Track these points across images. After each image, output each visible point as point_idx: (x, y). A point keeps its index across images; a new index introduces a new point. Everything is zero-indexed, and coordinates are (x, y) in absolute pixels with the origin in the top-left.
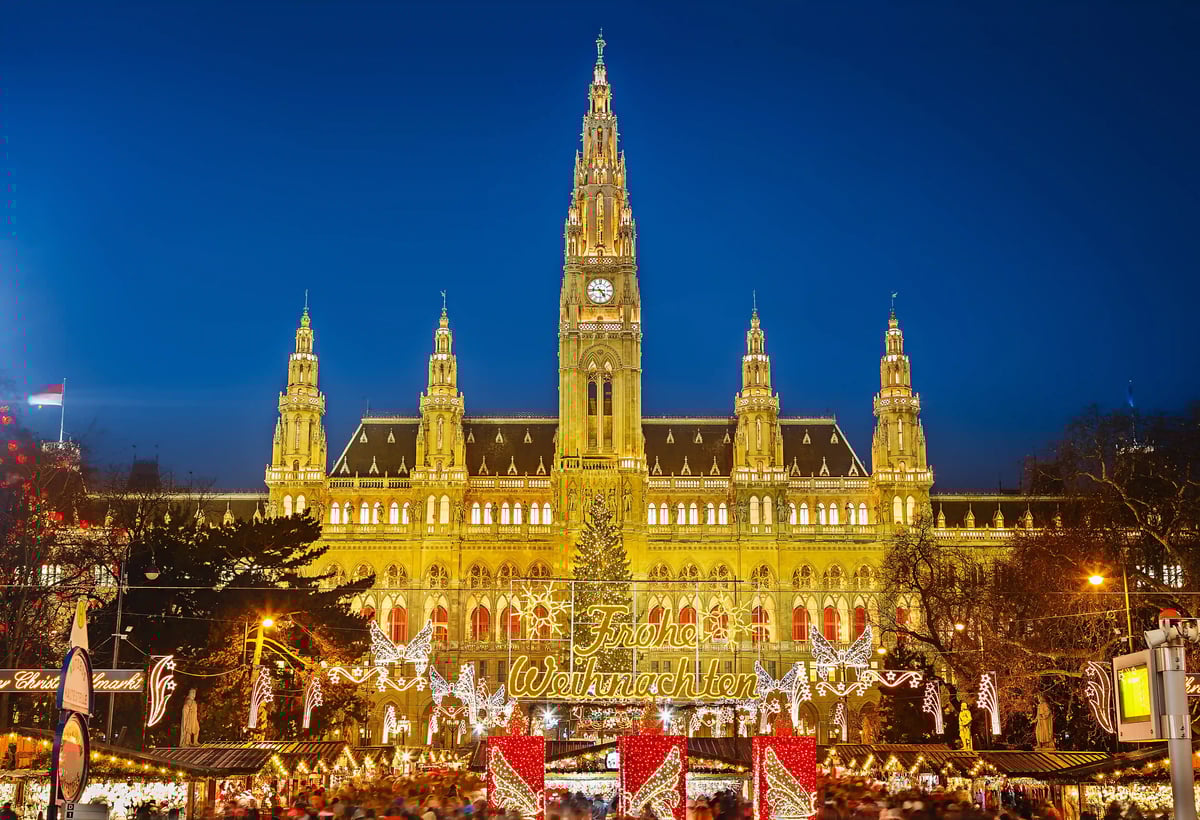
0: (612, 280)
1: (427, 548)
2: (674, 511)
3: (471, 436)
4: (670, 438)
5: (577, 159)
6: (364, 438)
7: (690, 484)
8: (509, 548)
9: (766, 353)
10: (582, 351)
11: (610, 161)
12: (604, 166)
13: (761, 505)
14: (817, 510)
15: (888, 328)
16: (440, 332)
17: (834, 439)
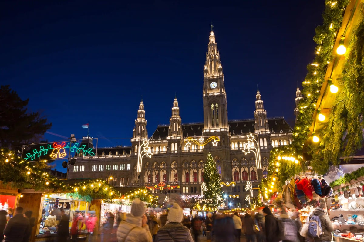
0: (217, 82)
1: (172, 157)
2: (239, 144)
3: (185, 129)
4: (237, 126)
5: (207, 54)
6: (158, 131)
7: (243, 137)
8: (193, 156)
9: (262, 100)
10: (209, 101)
11: (215, 53)
12: (213, 54)
13: (263, 140)
14: (280, 141)
15: (296, 91)
16: (174, 102)
17: (284, 123)
